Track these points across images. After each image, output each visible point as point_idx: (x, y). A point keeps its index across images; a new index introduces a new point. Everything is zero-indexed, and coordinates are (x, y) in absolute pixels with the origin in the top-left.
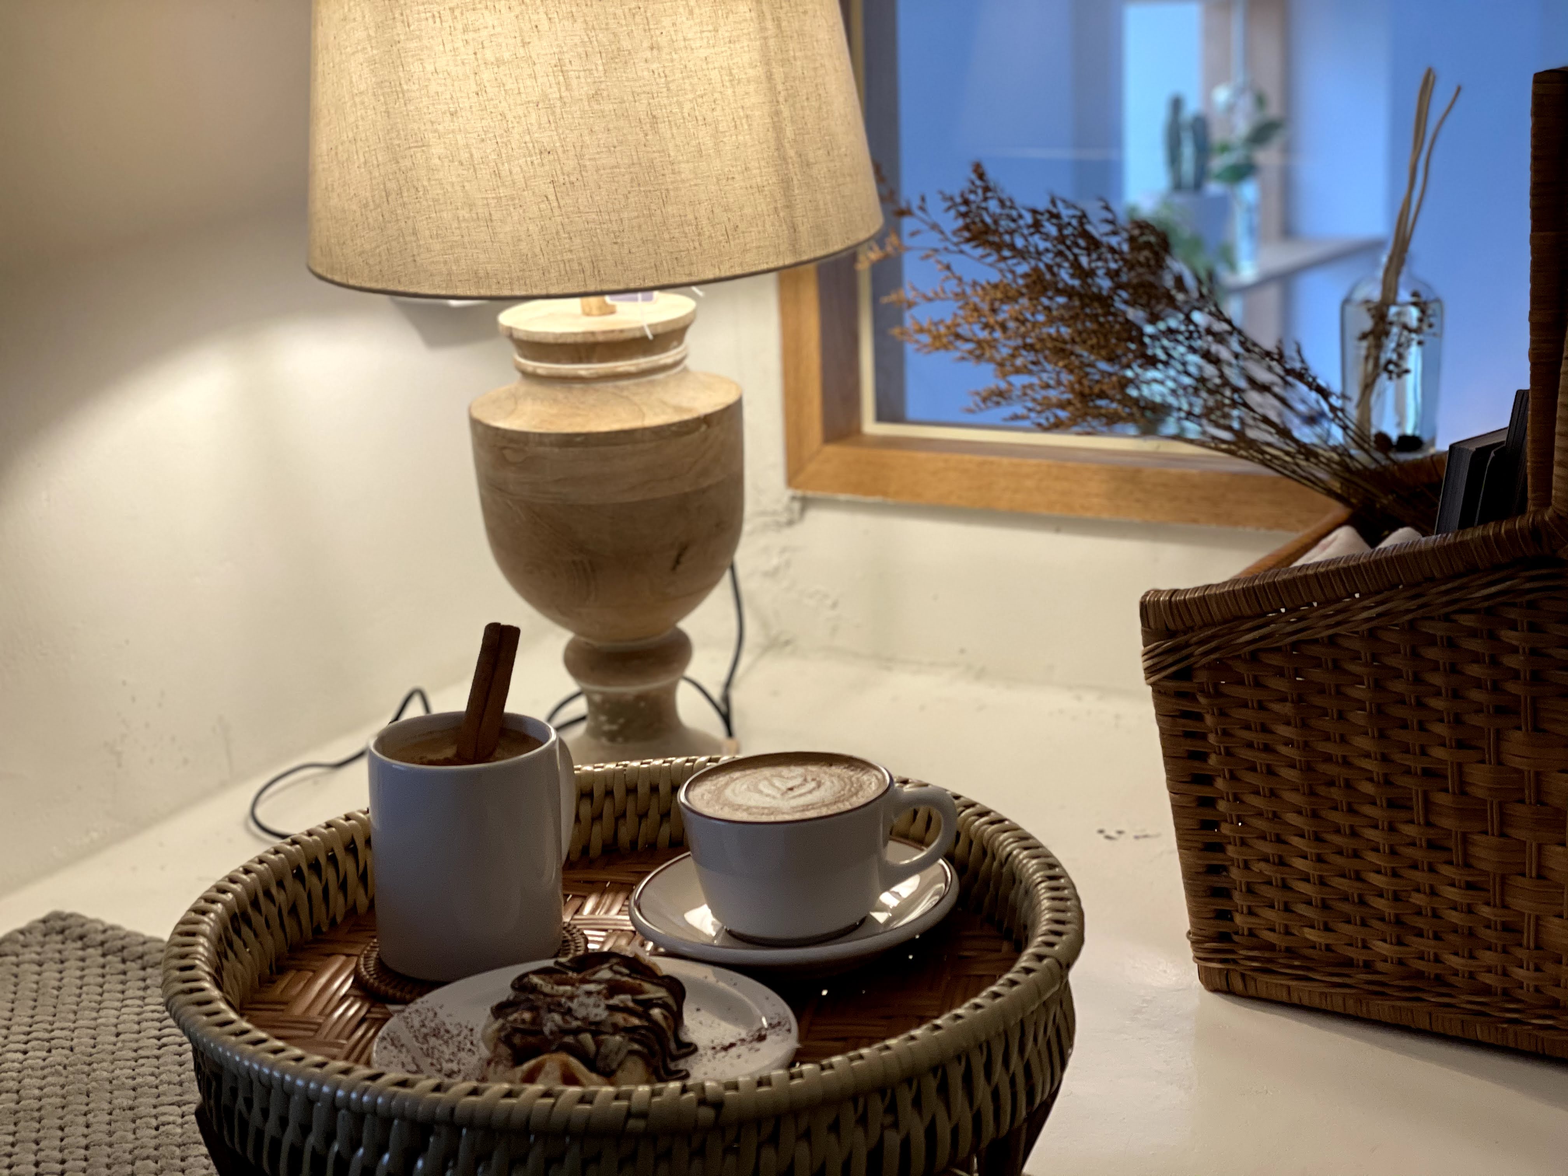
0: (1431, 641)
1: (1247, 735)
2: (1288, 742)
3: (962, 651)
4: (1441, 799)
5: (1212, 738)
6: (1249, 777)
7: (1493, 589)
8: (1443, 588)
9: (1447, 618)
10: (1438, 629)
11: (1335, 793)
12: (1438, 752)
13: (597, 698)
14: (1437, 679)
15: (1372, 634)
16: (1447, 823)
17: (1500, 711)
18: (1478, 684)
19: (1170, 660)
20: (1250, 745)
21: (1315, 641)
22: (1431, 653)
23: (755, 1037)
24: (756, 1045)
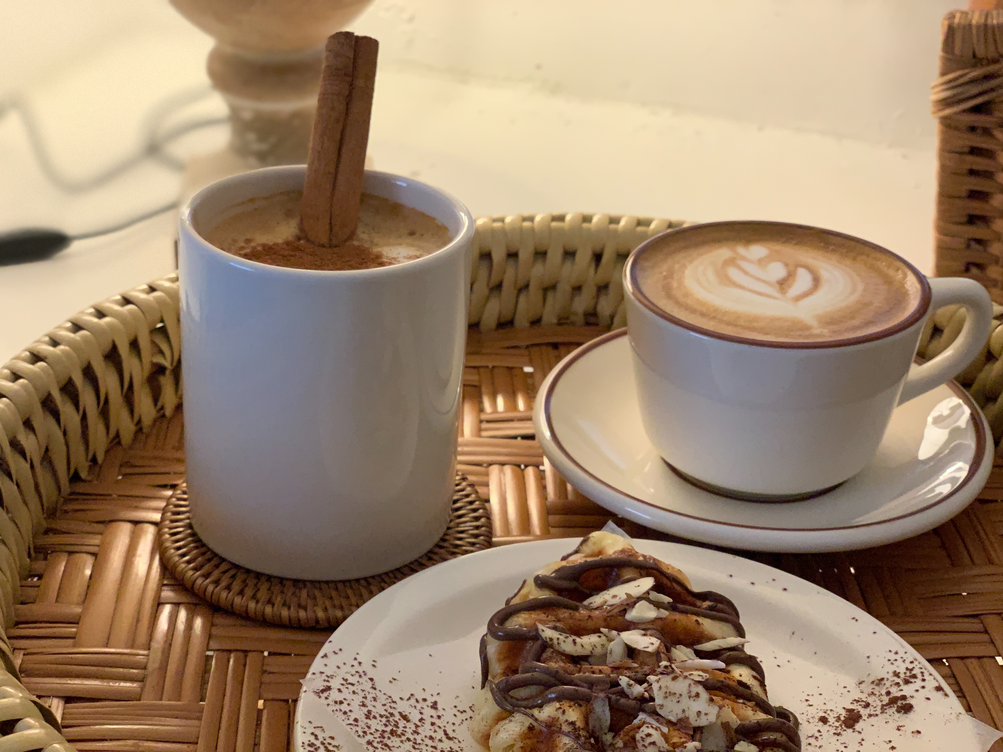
3: (539, 67)
13: (247, 115)
19: (975, 90)
23: (886, 700)
24: (902, 719)
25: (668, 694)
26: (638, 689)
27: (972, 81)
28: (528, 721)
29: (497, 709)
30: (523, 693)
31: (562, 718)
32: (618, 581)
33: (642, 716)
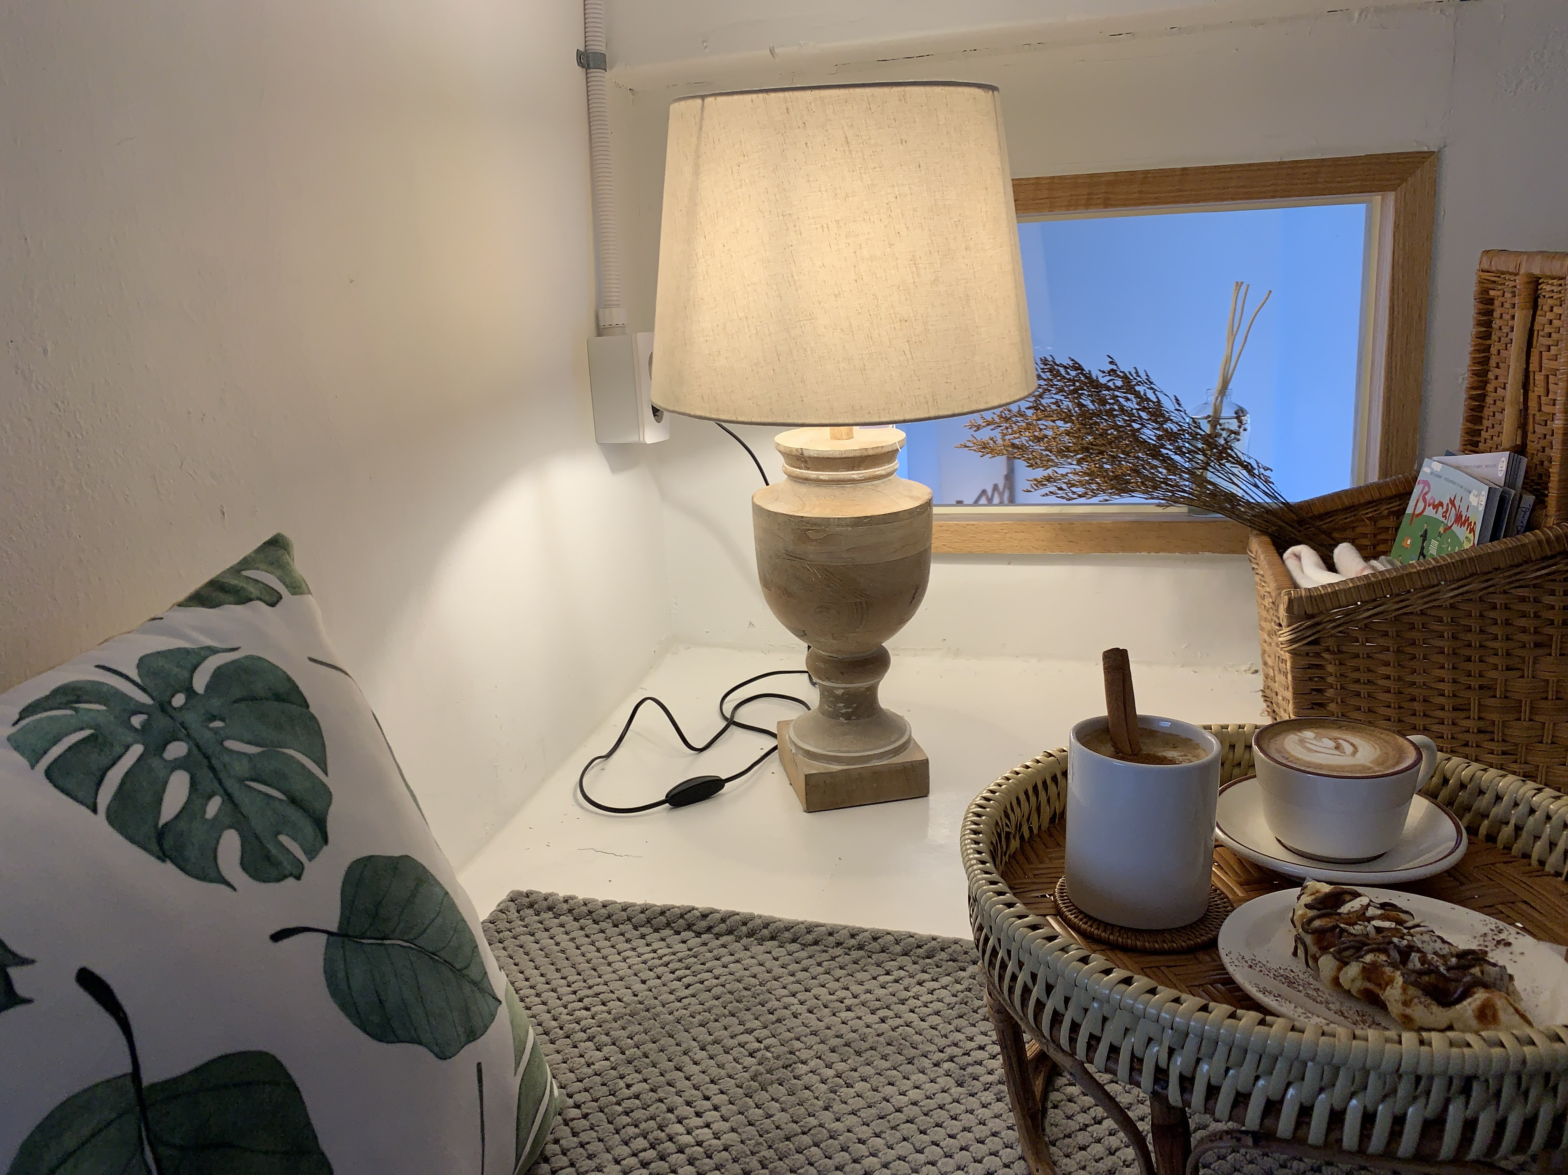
0: (1494, 607)
1: (1356, 675)
2: (1388, 677)
4: (1491, 702)
5: (1330, 680)
6: (1355, 701)
7: (1543, 572)
8: (1507, 574)
9: (1505, 592)
10: (1499, 600)
11: (1417, 706)
12: (1492, 674)
14: (1494, 630)
15: (1452, 606)
16: (1494, 717)
17: (1537, 645)
18: (1524, 630)
19: (1309, 633)
20: (1358, 681)
21: (1412, 613)
22: (1492, 614)
23: (1495, 942)
24: (1509, 949)
25: (1423, 942)
26: (1405, 942)
27: (1307, 628)
28: (1361, 965)
29: (1337, 963)
30: (1347, 953)
31: (1379, 960)
32: (1344, 903)
33: (1413, 954)
